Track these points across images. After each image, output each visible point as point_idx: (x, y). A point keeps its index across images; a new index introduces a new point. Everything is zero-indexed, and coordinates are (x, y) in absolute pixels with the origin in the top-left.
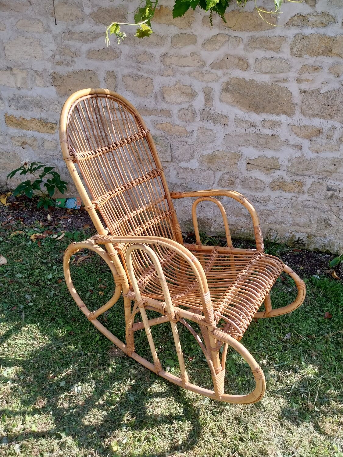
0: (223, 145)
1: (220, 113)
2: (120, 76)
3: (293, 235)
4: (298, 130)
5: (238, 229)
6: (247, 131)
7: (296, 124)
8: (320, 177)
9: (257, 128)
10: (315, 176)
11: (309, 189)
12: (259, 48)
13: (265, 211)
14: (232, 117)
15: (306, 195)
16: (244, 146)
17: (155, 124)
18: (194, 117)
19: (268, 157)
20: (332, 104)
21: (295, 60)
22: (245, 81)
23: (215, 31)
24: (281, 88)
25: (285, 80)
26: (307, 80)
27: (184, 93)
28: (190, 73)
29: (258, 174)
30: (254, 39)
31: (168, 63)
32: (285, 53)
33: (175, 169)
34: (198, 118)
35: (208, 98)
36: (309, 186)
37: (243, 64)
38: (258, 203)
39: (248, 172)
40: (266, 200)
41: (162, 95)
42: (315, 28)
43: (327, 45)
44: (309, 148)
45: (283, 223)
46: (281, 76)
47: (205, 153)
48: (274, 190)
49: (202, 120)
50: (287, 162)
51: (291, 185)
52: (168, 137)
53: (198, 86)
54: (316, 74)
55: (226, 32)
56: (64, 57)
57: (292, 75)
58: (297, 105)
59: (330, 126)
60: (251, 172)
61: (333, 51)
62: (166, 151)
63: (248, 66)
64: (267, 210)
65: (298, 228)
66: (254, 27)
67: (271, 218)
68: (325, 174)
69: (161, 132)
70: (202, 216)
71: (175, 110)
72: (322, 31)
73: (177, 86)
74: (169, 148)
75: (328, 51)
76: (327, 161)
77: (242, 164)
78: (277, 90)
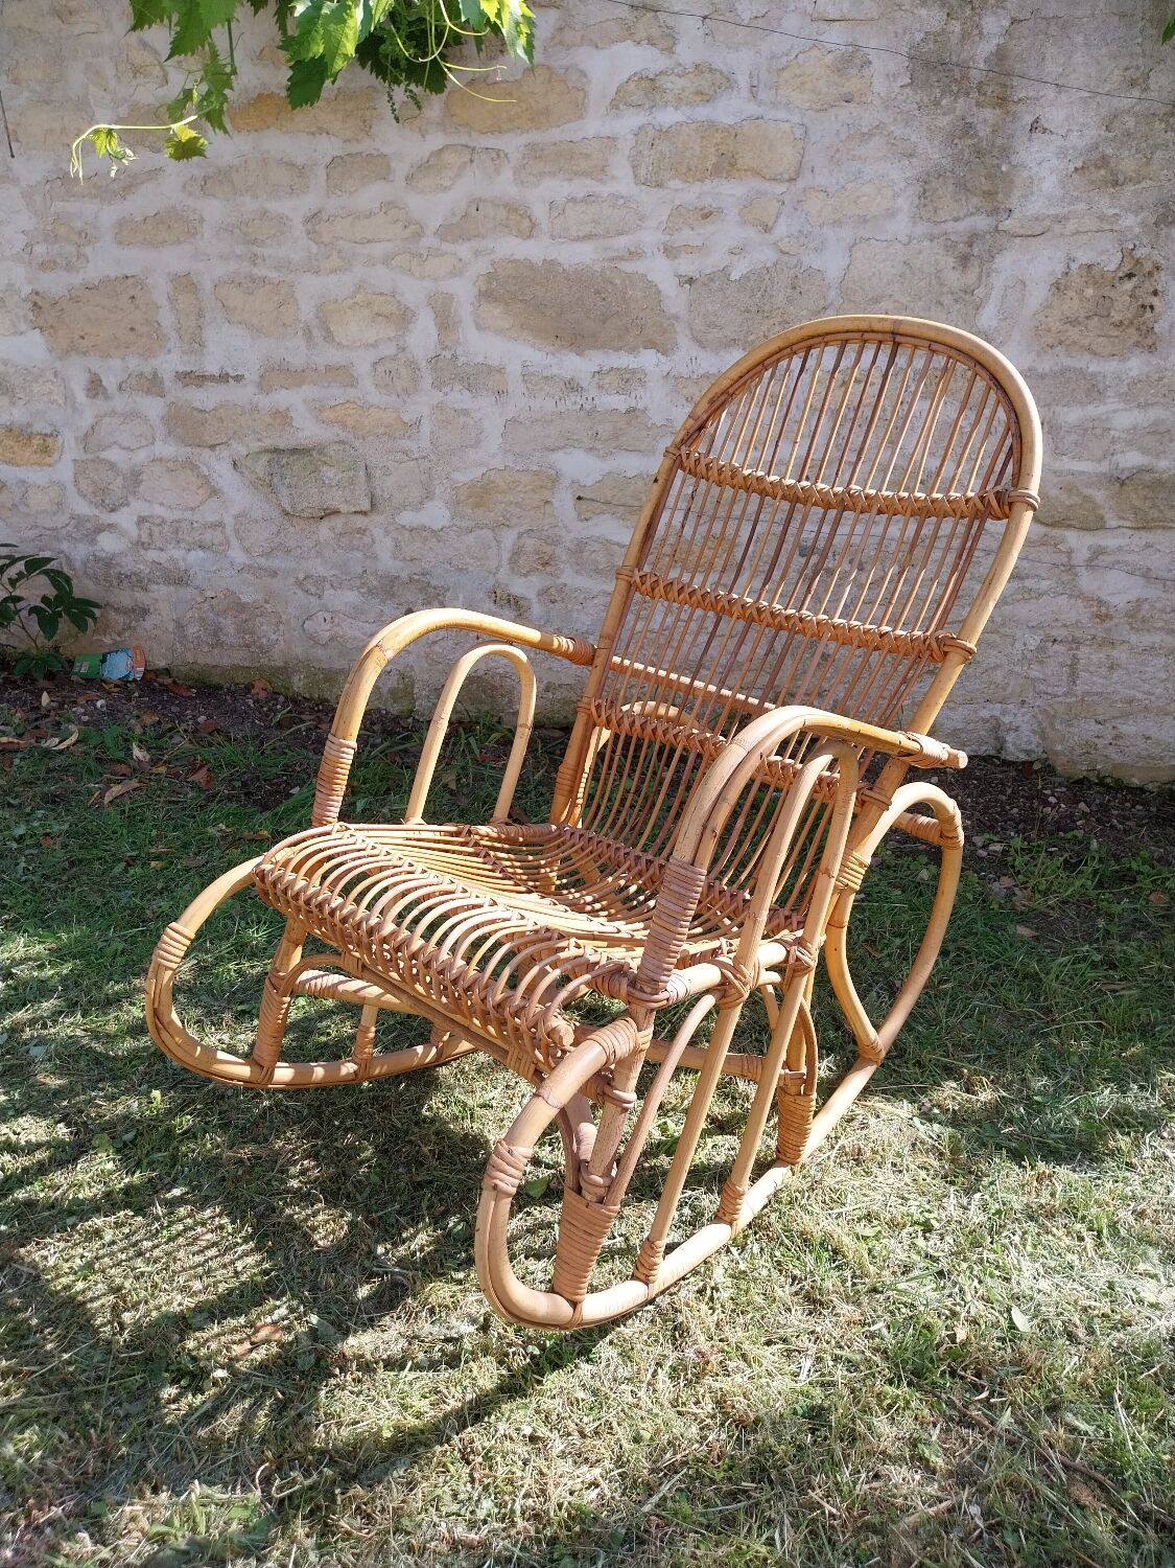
0: (506, 451)
1: (481, 360)
2: (208, 286)
4: (693, 390)
6: (561, 407)
7: (685, 372)
9: (585, 395)
12: (553, 174)
14: (514, 369)
16: (559, 448)
17: (317, 409)
18: (415, 379)
19: (630, 474)
20: (766, 308)
21: (647, 198)
22: (532, 267)
23: (436, 140)
24: (629, 276)
25: (634, 254)
26: (689, 249)
27: (378, 315)
28: (387, 260)
29: (608, 527)
30: (534, 152)
31: (325, 239)
32: (622, 181)
33: (387, 533)
34: (427, 381)
35: (446, 322)
37: (518, 219)
39: (586, 524)
41: (322, 328)
42: (684, 108)
43: (723, 149)
46: (622, 242)
47: (463, 478)
49: (438, 385)
52: (357, 444)
53: (413, 292)
54: (710, 228)
55: (464, 139)
56: (56, 246)
57: (650, 237)
58: (677, 318)
60: (590, 523)
61: (740, 161)
62: (352, 481)
63: (533, 225)
64: (652, 632)
66: (532, 120)
69: (336, 429)
71: (362, 365)
72: (703, 112)
73: (359, 298)
74: (362, 473)
75: (727, 165)
77: (564, 502)
78: (618, 282)
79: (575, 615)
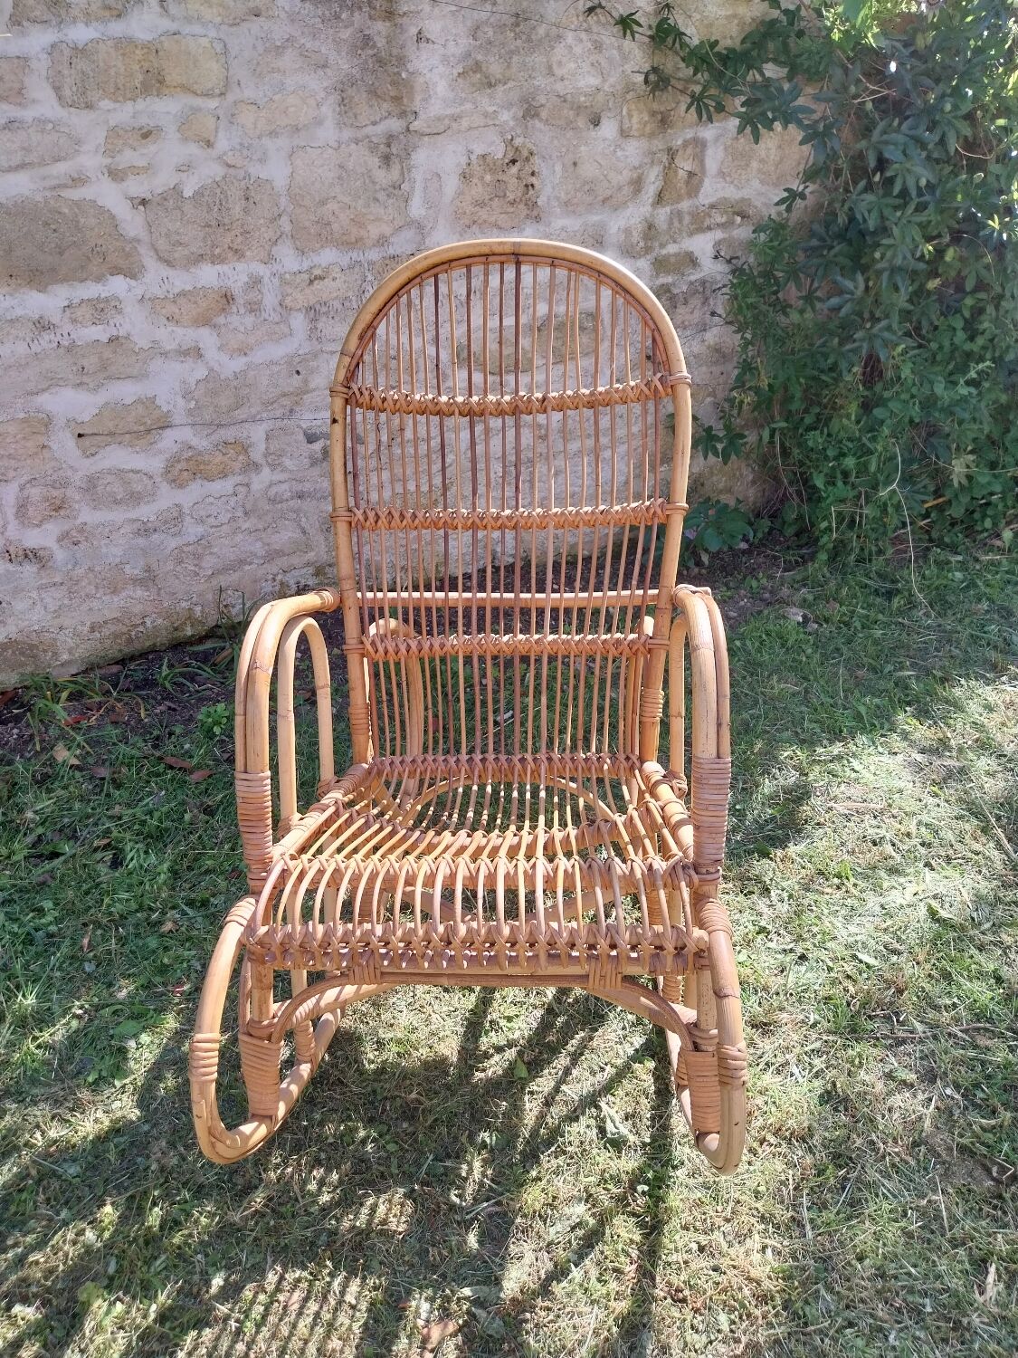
3: (282, 584)
4: (172, 309)
5: (136, 626)
6: (35, 348)
7: (160, 293)
8: (278, 413)
9: (59, 331)
10: (265, 415)
11: (267, 454)
13: (185, 549)
15: (266, 471)
16: (43, 390)
19: (128, 401)
20: (226, 221)
21: (79, 121)
24: (77, 203)
25: (78, 181)
26: (135, 170)
29: (117, 457)
32: (44, 104)
36: (263, 446)
38: (155, 536)
39: (92, 460)
40: (174, 519)
42: (95, 24)
43: (146, 65)
44: (220, 348)
45: (242, 562)
46: (61, 168)
48: (181, 486)
50: (181, 402)
51: (219, 458)
54: (152, 148)
57: (90, 161)
58: (138, 241)
59: (246, 279)
60: (97, 457)
61: (168, 78)
64: (188, 544)
65: (283, 562)
67: (209, 563)
68: (285, 401)
70: (14, 629)
72: (117, 28)
75: (154, 83)
76: (276, 369)
77: (64, 444)
78: (66, 211)
79: (104, 550)
